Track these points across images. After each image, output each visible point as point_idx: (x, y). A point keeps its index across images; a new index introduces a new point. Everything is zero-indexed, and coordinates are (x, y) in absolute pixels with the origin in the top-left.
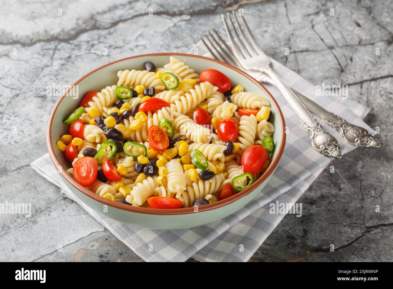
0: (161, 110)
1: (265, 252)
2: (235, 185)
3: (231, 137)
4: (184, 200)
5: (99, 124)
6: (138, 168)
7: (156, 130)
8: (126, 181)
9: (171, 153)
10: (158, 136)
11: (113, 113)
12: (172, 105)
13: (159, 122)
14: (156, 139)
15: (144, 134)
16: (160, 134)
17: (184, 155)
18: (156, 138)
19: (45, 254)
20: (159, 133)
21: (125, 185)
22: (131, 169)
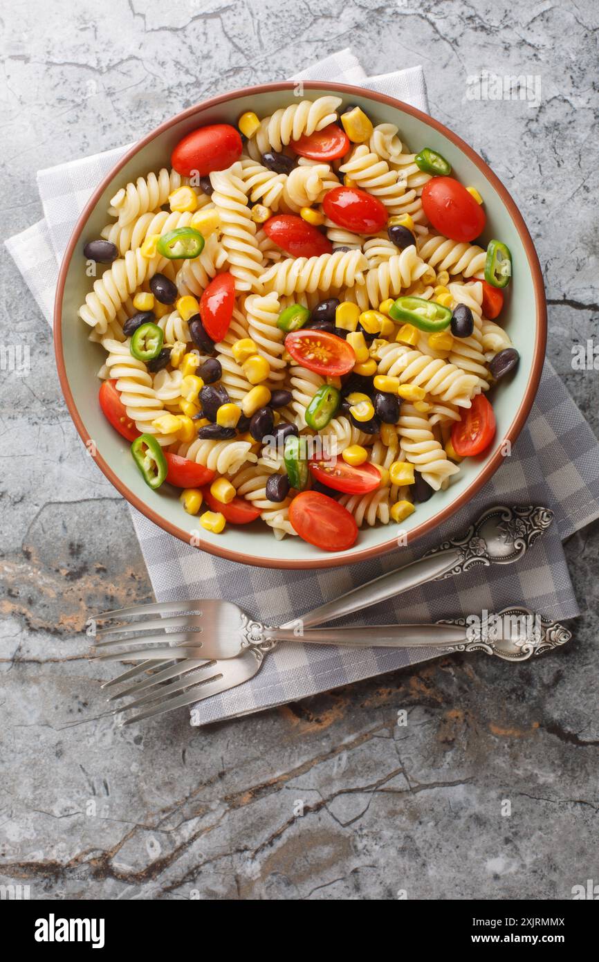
1: (465, 687)
19: (107, 496)
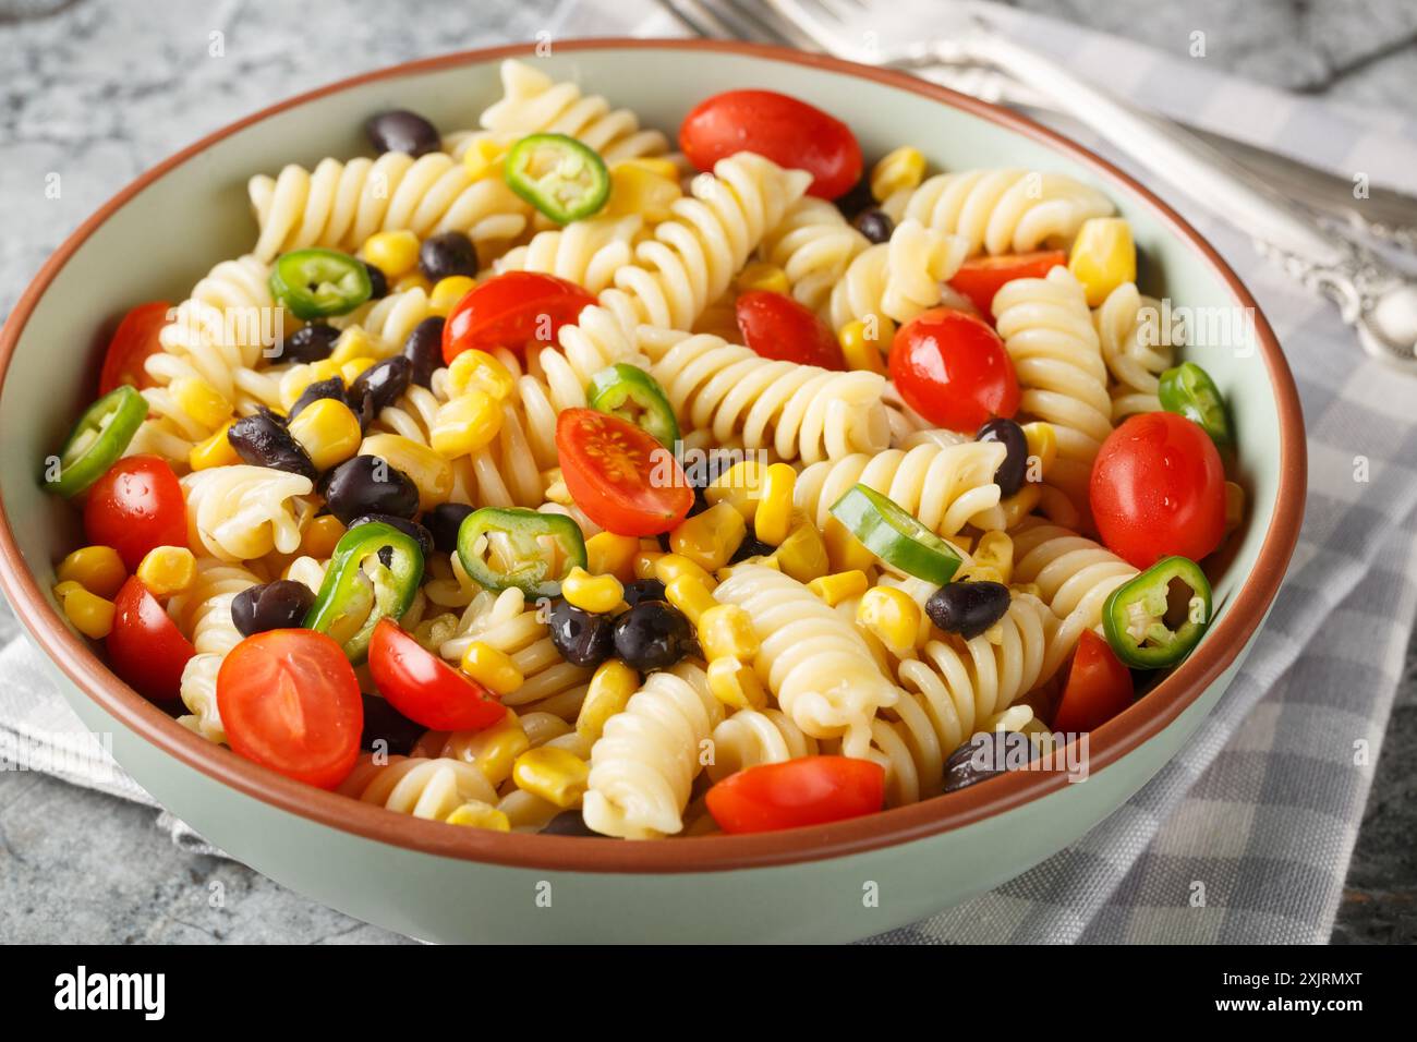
0: (577, 324)
2: (1128, 631)
3: (992, 398)
4: (896, 761)
5: (268, 453)
6: (580, 637)
7: (596, 427)
8: (533, 722)
9: (712, 531)
10: (620, 456)
11: (323, 383)
12: (607, 296)
13: (590, 393)
14: (616, 473)
15: (524, 468)
16: (622, 445)
17: (791, 529)
18: (615, 469)
20: (618, 441)
21: (537, 746)
22: (532, 657)
